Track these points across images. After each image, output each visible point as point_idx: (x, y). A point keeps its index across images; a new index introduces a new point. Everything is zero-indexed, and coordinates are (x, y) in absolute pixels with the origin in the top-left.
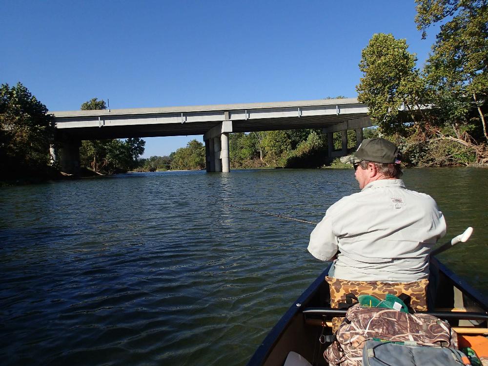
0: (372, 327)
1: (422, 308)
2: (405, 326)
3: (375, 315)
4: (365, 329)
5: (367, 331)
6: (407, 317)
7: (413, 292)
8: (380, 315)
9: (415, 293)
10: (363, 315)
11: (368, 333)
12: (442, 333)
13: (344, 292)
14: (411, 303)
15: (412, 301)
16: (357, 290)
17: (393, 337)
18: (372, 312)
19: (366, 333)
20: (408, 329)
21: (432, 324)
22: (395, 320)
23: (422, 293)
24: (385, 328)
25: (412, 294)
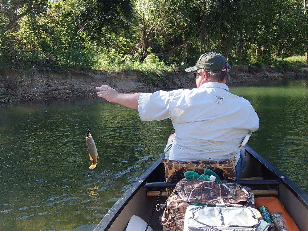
0: (194, 195)
1: (232, 179)
2: (218, 193)
3: (196, 186)
4: (189, 197)
5: (190, 198)
6: (220, 186)
7: (225, 167)
8: (200, 186)
9: (226, 168)
10: (187, 186)
11: (190, 199)
12: (244, 196)
13: (175, 170)
14: (224, 176)
15: (224, 174)
16: (184, 168)
17: (209, 201)
18: (194, 183)
19: (189, 200)
20: (220, 195)
21: (237, 190)
22: (211, 188)
23: (232, 168)
24: (203, 195)
25: (224, 169)
